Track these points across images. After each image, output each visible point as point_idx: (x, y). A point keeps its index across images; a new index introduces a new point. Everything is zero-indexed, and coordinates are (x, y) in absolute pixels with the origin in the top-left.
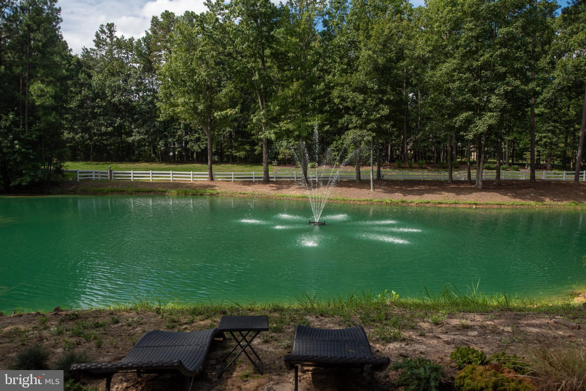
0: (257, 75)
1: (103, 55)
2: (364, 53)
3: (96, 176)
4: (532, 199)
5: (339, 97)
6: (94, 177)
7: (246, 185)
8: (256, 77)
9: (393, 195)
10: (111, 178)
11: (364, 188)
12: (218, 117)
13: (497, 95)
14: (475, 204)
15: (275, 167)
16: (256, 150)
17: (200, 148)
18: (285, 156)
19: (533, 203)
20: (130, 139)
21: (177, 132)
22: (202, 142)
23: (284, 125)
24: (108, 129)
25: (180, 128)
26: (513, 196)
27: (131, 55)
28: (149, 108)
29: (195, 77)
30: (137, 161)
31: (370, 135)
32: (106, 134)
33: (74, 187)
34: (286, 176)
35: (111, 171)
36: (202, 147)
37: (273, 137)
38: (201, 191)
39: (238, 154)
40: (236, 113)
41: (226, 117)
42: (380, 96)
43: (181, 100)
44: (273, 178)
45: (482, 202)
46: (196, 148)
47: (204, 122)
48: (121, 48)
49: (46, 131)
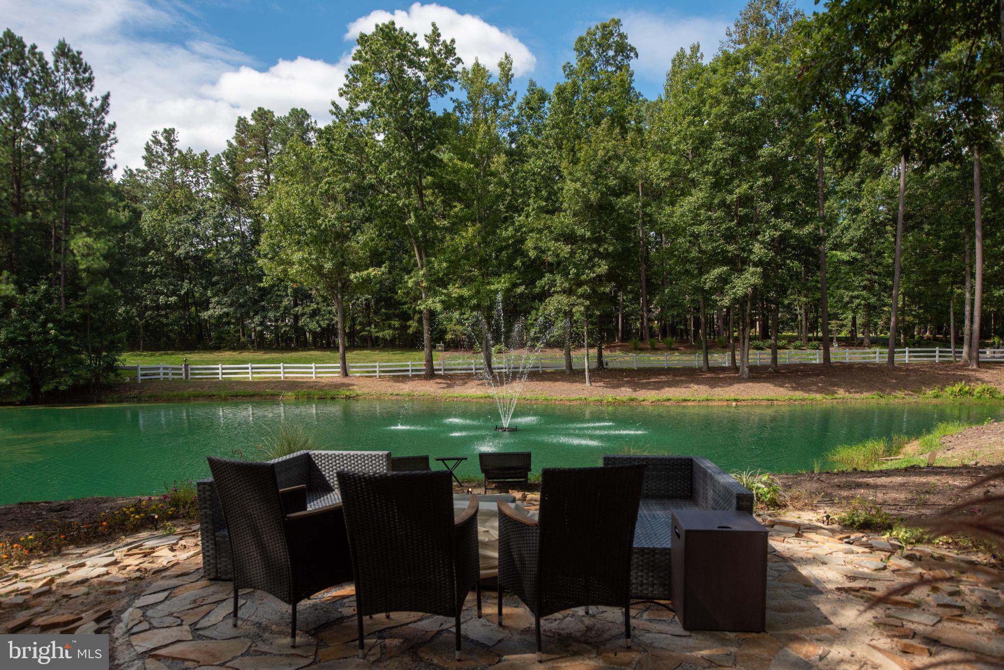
0: (413, 217)
1: (157, 179)
2: (570, 186)
3: (165, 374)
4: (820, 391)
5: (535, 248)
6: (162, 376)
7: (399, 382)
8: (412, 221)
9: (618, 390)
10: (187, 376)
11: (576, 382)
12: (355, 281)
13: (762, 243)
14: (736, 400)
15: (441, 354)
16: (410, 326)
17: (320, 326)
18: (456, 335)
19: (819, 396)
20: (205, 315)
21: (281, 302)
22: (323, 316)
23: (455, 290)
24: (170, 299)
25: (287, 295)
26: (792, 387)
27: (203, 179)
28: (235, 263)
29: (319, 222)
30: (217, 348)
31: (582, 304)
32: (167, 306)
33: (136, 392)
34: (460, 367)
35: (186, 365)
36: (324, 324)
37: (439, 307)
38: (333, 392)
39: (380, 334)
40: (383, 274)
41: (367, 280)
42: (595, 246)
43: (297, 256)
44: (440, 370)
45: (746, 398)
46: (313, 326)
47: (331, 287)
48: (187, 168)
49: (93, 307)
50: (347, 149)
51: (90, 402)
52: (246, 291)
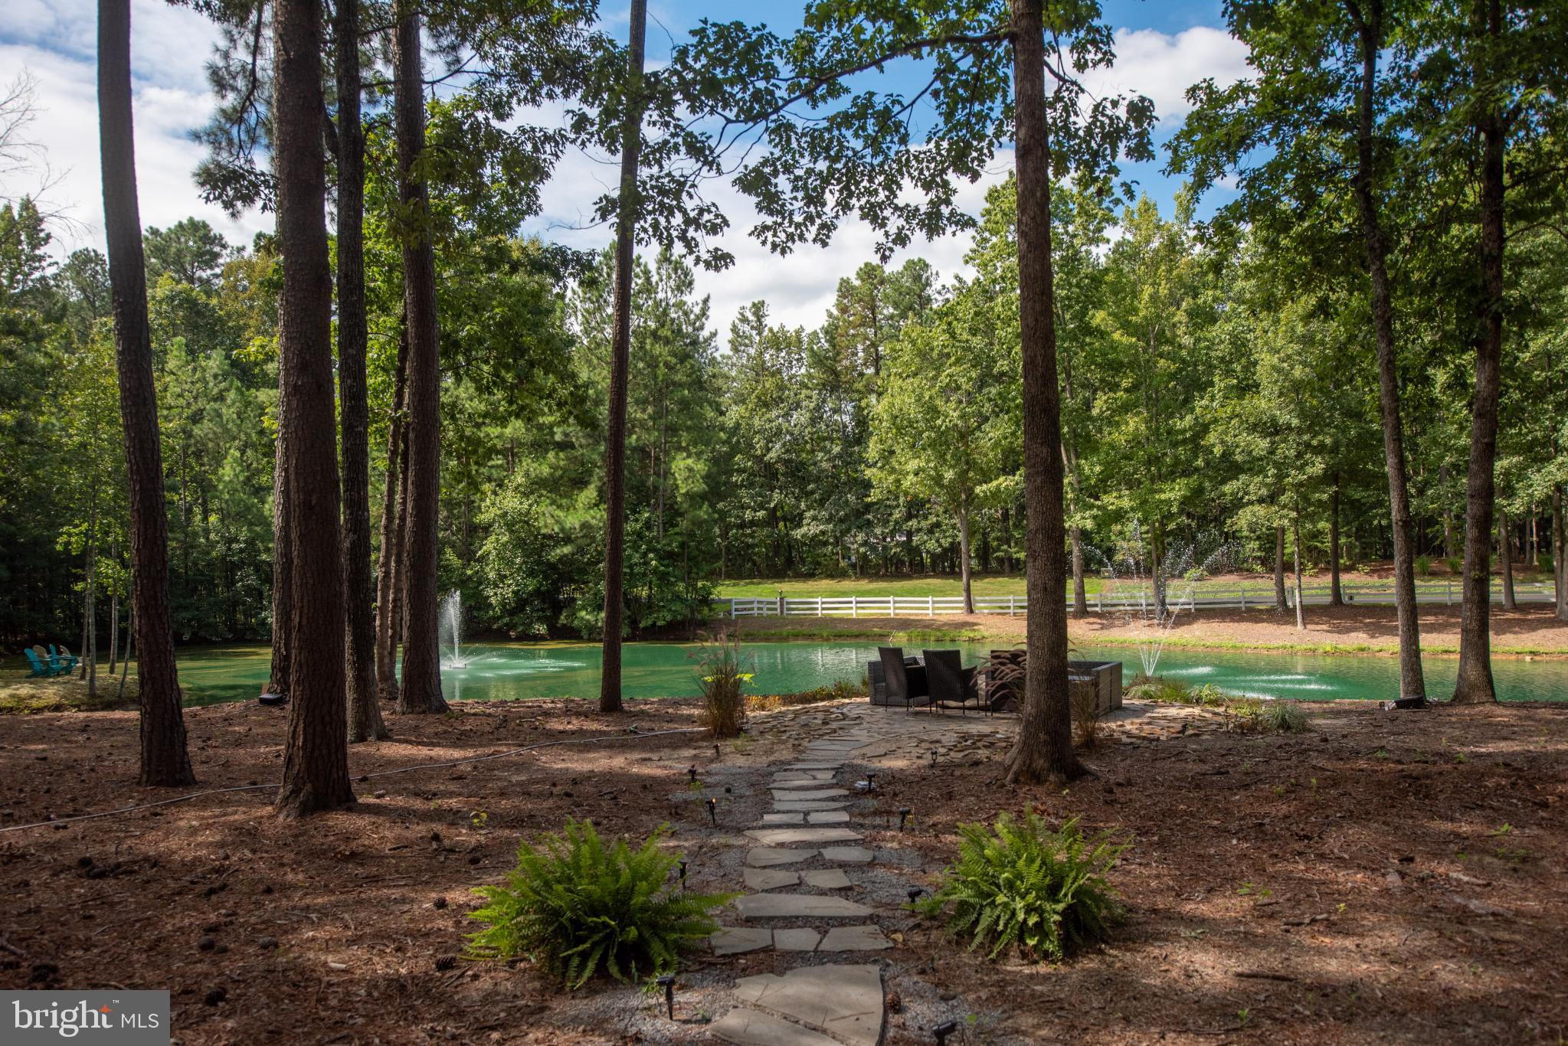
1: (743, 364)
3: (759, 609)
6: (756, 612)
11: (1285, 623)
12: (981, 495)
14: (1531, 653)
15: (1105, 582)
17: (940, 546)
20: (798, 533)
21: (891, 515)
22: (945, 531)
23: (1112, 501)
24: (758, 514)
27: (797, 360)
29: (939, 422)
30: (810, 576)
32: (753, 523)
35: (782, 599)
36: (946, 542)
38: (953, 632)
40: (1017, 484)
41: (996, 494)
42: (1305, 437)
43: (913, 465)
44: (1092, 605)
46: (932, 545)
47: (954, 498)
48: (779, 350)
49: (691, 535)
50: (974, 332)
51: (687, 640)
52: (847, 501)
